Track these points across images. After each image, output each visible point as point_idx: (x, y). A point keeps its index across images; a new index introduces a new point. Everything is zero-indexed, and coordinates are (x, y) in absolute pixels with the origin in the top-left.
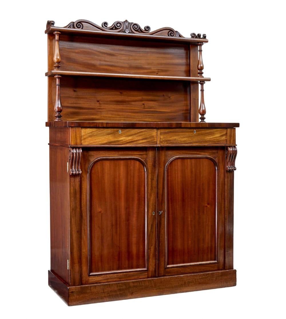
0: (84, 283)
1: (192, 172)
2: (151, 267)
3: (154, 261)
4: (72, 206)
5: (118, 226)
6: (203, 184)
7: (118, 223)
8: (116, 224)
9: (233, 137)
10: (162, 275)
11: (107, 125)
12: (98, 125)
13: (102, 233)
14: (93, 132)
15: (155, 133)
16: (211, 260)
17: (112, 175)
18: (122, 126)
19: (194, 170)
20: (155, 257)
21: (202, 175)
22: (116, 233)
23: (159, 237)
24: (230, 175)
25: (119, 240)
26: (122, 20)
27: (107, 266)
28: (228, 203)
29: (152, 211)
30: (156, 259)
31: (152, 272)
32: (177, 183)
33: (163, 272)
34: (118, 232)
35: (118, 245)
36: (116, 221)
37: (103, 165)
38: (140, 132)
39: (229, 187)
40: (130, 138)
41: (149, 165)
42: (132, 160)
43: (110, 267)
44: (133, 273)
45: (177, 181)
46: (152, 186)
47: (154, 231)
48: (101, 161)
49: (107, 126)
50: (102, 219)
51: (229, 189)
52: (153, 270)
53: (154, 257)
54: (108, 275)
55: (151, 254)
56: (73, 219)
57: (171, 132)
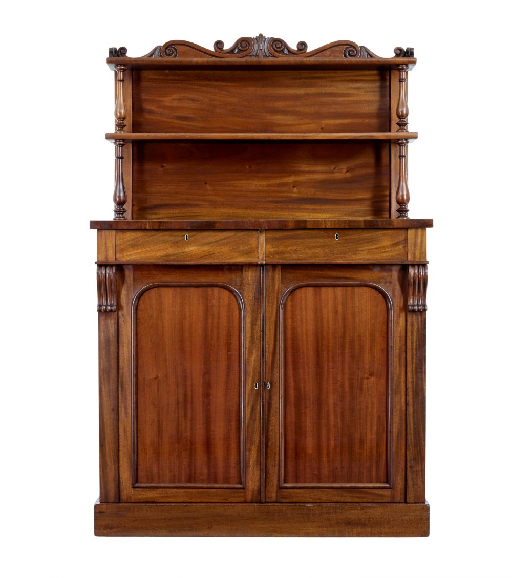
0: (126, 499)
1: (336, 312)
2: (250, 482)
3: (257, 473)
4: (102, 364)
5: (189, 406)
6: (359, 336)
7: (189, 399)
8: (185, 401)
9: (421, 246)
10: (274, 499)
11: (160, 226)
12: (143, 227)
13: (158, 414)
14: (137, 238)
15: (254, 239)
16: (377, 482)
17: (176, 313)
18: (189, 228)
19: (340, 308)
20: (259, 466)
21: (357, 319)
22: (185, 416)
23: (267, 431)
24: (418, 319)
25: (191, 429)
26: (253, 35)
27: (168, 473)
28: (413, 374)
29: (253, 382)
30: (261, 470)
31: (253, 492)
32: (304, 331)
33: (274, 495)
34: (189, 415)
35: (189, 438)
36: (185, 395)
37: (160, 296)
38: (225, 238)
39: (415, 344)
40: (206, 248)
41: (247, 297)
42: (214, 288)
43: (174, 476)
44: (217, 490)
45: (304, 329)
46: (252, 337)
47: (258, 419)
48: (156, 289)
49: (161, 228)
50: (158, 390)
51: (414, 347)
52: (256, 488)
53: (257, 465)
54: (168, 489)
55: (252, 460)
56: (105, 388)
57: (286, 238)
